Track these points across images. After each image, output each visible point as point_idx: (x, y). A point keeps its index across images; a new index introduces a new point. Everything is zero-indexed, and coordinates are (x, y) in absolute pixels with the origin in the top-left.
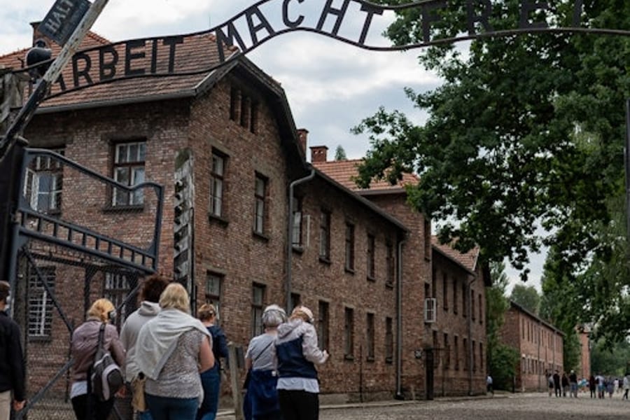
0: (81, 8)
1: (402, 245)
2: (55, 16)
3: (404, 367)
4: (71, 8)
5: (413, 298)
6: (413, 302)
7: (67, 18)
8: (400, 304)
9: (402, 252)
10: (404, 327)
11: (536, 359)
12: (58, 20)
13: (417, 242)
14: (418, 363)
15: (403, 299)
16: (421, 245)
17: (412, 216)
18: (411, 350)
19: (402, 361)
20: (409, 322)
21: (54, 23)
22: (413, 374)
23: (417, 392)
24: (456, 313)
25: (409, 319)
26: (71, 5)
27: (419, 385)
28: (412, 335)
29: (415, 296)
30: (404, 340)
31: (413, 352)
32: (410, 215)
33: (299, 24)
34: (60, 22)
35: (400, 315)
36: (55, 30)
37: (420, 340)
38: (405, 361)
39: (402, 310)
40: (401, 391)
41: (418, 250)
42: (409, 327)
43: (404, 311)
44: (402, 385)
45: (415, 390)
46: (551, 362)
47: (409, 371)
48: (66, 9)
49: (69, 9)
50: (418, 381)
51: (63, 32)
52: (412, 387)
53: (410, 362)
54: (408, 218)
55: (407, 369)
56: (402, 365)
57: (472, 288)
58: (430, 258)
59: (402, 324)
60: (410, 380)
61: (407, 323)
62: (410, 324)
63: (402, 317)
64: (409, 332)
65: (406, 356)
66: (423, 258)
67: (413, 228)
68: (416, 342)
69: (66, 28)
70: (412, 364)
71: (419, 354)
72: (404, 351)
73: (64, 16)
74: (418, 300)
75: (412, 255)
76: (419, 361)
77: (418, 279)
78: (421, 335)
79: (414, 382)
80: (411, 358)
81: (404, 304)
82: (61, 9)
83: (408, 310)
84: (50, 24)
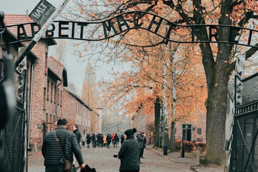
0: (50, 9)
1: (34, 66)
2: (37, 11)
3: (32, 133)
4: (45, 9)
5: (38, 96)
6: (38, 97)
7: (43, 13)
8: (31, 98)
9: (33, 70)
10: (33, 111)
11: (81, 124)
12: (39, 13)
13: (42, 65)
14: (39, 131)
15: (33, 96)
16: (43, 66)
17: (40, 50)
18: (36, 124)
19: (31, 130)
20: (35, 108)
21: (37, 15)
22: (36, 137)
23: (38, 147)
24: (51, 102)
25: (35, 107)
26: (46, 7)
27: (39, 143)
28: (37, 116)
29: (39, 95)
30: (32, 119)
31: (37, 125)
32: (39, 49)
33: (141, 26)
34: (39, 14)
35: (31, 105)
36: (38, 18)
37: (41, 119)
38: (32, 129)
39: (32, 102)
40: (30, 146)
41: (42, 70)
42: (35, 111)
43: (33, 102)
44: (30, 143)
45: (37, 146)
46: (86, 125)
47: (34, 135)
48: (43, 9)
49: (44, 9)
50: (39, 141)
51: (42, 19)
52: (36, 144)
53: (35, 130)
54: (37, 51)
55: (33, 134)
56: (30, 132)
57: (59, 88)
58: (47, 73)
59: (32, 109)
60: (34, 140)
61: (34, 109)
62: (36, 110)
63: (32, 106)
64: (35, 114)
65: (33, 127)
66: (44, 74)
67: (40, 57)
68: (38, 120)
69: (43, 17)
70: (36, 131)
71: (40, 126)
72: (32, 124)
73: (42, 12)
74: (41, 97)
75: (39, 72)
76: (40, 130)
77: (41, 85)
78: (41, 116)
79: (37, 141)
80: (35, 128)
81: (33, 99)
82: (40, 8)
83: (35, 102)
84: (34, 14)
